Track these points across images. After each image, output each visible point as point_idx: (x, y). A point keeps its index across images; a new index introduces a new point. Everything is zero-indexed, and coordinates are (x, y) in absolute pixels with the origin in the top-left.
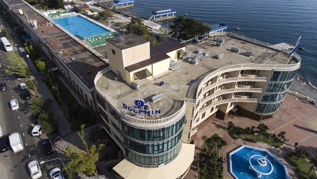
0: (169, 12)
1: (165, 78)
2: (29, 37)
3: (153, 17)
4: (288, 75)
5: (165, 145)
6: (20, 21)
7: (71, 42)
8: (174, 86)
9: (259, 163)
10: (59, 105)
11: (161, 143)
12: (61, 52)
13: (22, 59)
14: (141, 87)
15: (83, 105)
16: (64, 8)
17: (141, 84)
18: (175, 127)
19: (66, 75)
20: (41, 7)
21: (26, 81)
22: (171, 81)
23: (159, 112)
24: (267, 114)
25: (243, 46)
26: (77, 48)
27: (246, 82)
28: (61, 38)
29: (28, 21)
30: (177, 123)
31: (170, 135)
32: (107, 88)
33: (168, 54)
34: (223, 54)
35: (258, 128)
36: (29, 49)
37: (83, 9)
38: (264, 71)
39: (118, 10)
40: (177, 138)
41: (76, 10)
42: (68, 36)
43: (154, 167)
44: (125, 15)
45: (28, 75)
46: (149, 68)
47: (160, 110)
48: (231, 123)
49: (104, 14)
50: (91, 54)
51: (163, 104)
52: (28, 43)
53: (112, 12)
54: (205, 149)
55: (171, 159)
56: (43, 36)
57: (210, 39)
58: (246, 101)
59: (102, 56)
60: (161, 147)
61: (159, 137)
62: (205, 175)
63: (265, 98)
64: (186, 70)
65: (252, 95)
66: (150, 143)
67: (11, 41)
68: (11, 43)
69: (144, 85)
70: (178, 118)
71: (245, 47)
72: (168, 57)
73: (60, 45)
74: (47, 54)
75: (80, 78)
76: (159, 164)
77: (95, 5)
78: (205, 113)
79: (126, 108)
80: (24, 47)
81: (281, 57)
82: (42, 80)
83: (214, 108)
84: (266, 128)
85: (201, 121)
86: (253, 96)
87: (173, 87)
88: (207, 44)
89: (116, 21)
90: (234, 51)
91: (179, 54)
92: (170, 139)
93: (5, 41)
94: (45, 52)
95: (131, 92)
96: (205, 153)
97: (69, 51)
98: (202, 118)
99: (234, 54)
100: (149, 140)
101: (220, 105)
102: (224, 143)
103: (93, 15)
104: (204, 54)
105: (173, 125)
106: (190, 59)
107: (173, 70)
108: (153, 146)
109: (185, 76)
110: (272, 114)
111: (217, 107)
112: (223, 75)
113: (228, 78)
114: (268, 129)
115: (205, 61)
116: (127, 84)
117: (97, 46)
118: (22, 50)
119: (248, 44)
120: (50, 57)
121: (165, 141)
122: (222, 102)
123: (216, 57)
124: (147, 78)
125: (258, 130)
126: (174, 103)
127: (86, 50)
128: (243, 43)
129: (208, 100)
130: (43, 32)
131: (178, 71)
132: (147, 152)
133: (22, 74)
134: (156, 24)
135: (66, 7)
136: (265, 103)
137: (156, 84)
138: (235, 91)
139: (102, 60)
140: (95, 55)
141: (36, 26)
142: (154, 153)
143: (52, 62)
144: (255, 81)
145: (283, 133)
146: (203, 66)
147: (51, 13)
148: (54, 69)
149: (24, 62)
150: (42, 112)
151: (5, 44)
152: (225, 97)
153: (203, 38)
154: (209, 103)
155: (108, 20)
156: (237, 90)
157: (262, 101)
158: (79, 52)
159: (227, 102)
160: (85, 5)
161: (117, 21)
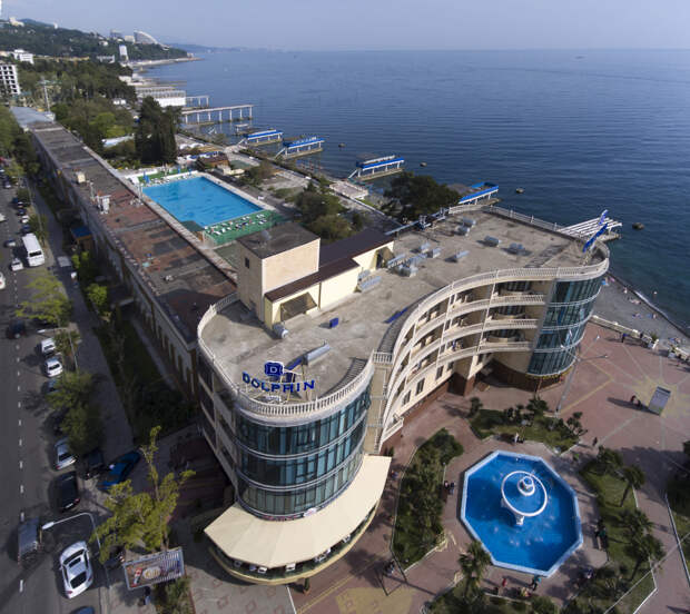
0: (389, 161)
1: (344, 309)
2: (86, 230)
3: (356, 174)
4: (584, 288)
5: (321, 462)
6: (76, 197)
7: (172, 241)
8: (357, 326)
9: (521, 490)
10: (117, 385)
11: (311, 456)
12: (146, 265)
13: (60, 283)
14: (291, 333)
15: (169, 382)
16: (176, 164)
17: (292, 326)
18: (343, 417)
19: (148, 315)
20: (126, 163)
21: (59, 333)
22: (354, 316)
23: (312, 387)
24: (549, 375)
25: (509, 233)
26: (181, 254)
27: (507, 307)
28: (155, 232)
29: (93, 198)
30: (348, 408)
31: (332, 436)
32: (222, 340)
33: (355, 259)
34: (467, 252)
35: (529, 407)
36: (80, 260)
37: (214, 164)
38: (540, 282)
39: (287, 160)
40: (348, 443)
41: (200, 166)
42: (168, 228)
43: (292, 518)
44: (300, 172)
45: (64, 320)
46: (313, 291)
47: (313, 382)
48: (475, 400)
49: (256, 173)
50: (208, 265)
51: (328, 368)
52: (82, 245)
53: (275, 167)
54: (415, 466)
55: (333, 496)
56: (118, 230)
57: (449, 220)
58: (508, 349)
59: (230, 267)
60: (311, 467)
61: (309, 442)
62: (406, 530)
63: (545, 340)
64: (390, 290)
65: (519, 335)
66: (290, 458)
67: (46, 242)
68: (43, 246)
69: (299, 329)
70: (352, 396)
71: (512, 235)
72: (356, 265)
73: (147, 248)
74: (117, 269)
75: (174, 322)
76: (306, 509)
77: (241, 153)
78: (423, 381)
79: (248, 382)
80: (69, 254)
81: (575, 251)
82: (94, 329)
83: (445, 370)
84: (543, 405)
85: (414, 400)
86: (522, 336)
87: (357, 328)
88: (441, 231)
89: (278, 186)
90: (490, 243)
91: (379, 257)
92: (331, 447)
93: (31, 243)
94: (114, 263)
95: (269, 346)
96: (414, 476)
97: (163, 260)
98: (418, 393)
99: (489, 250)
100: (287, 451)
101: (458, 361)
102: (457, 449)
103: (233, 176)
104: (430, 255)
105: (339, 414)
106: (401, 267)
107: (364, 291)
108: (295, 464)
109: (384, 302)
110: (561, 375)
111: (451, 366)
112: (462, 295)
113: (472, 300)
114: (547, 409)
115: (430, 268)
116: (266, 330)
117: (227, 244)
118: (64, 261)
119: (521, 226)
120: (121, 275)
121: (321, 452)
122: (461, 354)
123: (453, 260)
124: (308, 312)
125: (528, 412)
126: (352, 366)
127: (200, 255)
128: (512, 226)
129: (430, 352)
130: (118, 221)
131: (373, 293)
132: (282, 482)
133: (50, 319)
134: (360, 189)
135: (180, 160)
136: (545, 350)
137: (324, 326)
138: (486, 329)
139: (227, 278)
140: (216, 267)
141: (106, 207)
142: (295, 484)
143: (122, 285)
144: (524, 303)
145: (577, 415)
146: (423, 280)
147: (147, 173)
148: (125, 302)
149: (62, 290)
150: (75, 407)
151: (30, 251)
152: (465, 342)
153: (435, 219)
154: (431, 358)
155: (262, 185)
156: (488, 325)
157: (538, 347)
158: (185, 261)
159: (469, 354)
160: (221, 154)
161: (282, 187)
